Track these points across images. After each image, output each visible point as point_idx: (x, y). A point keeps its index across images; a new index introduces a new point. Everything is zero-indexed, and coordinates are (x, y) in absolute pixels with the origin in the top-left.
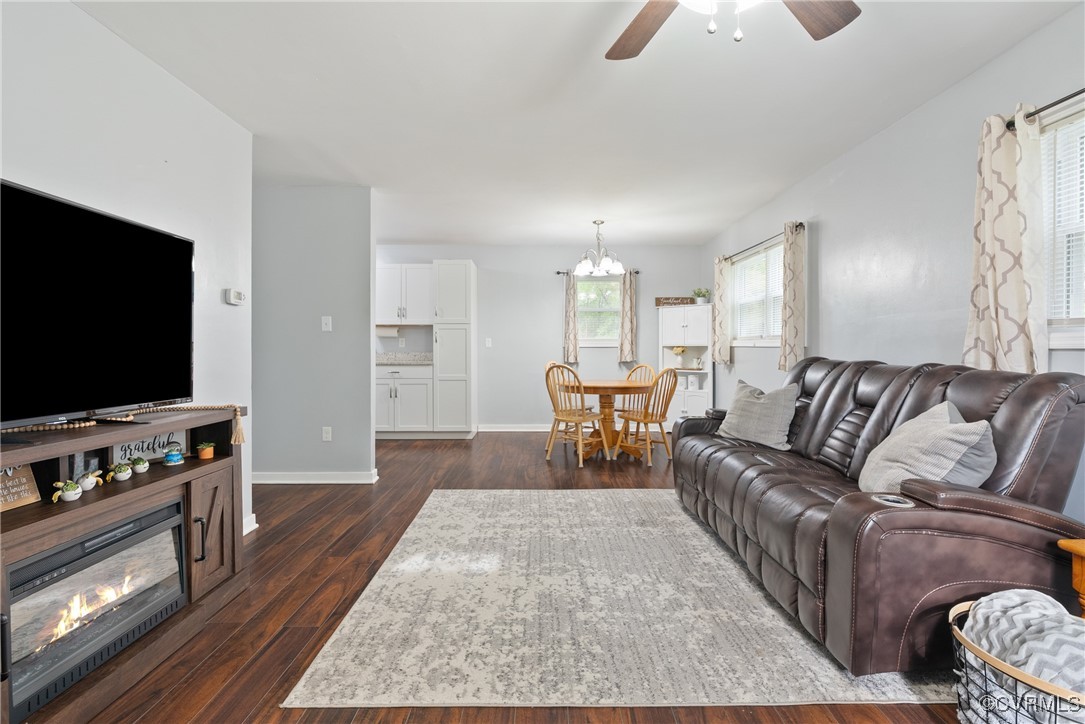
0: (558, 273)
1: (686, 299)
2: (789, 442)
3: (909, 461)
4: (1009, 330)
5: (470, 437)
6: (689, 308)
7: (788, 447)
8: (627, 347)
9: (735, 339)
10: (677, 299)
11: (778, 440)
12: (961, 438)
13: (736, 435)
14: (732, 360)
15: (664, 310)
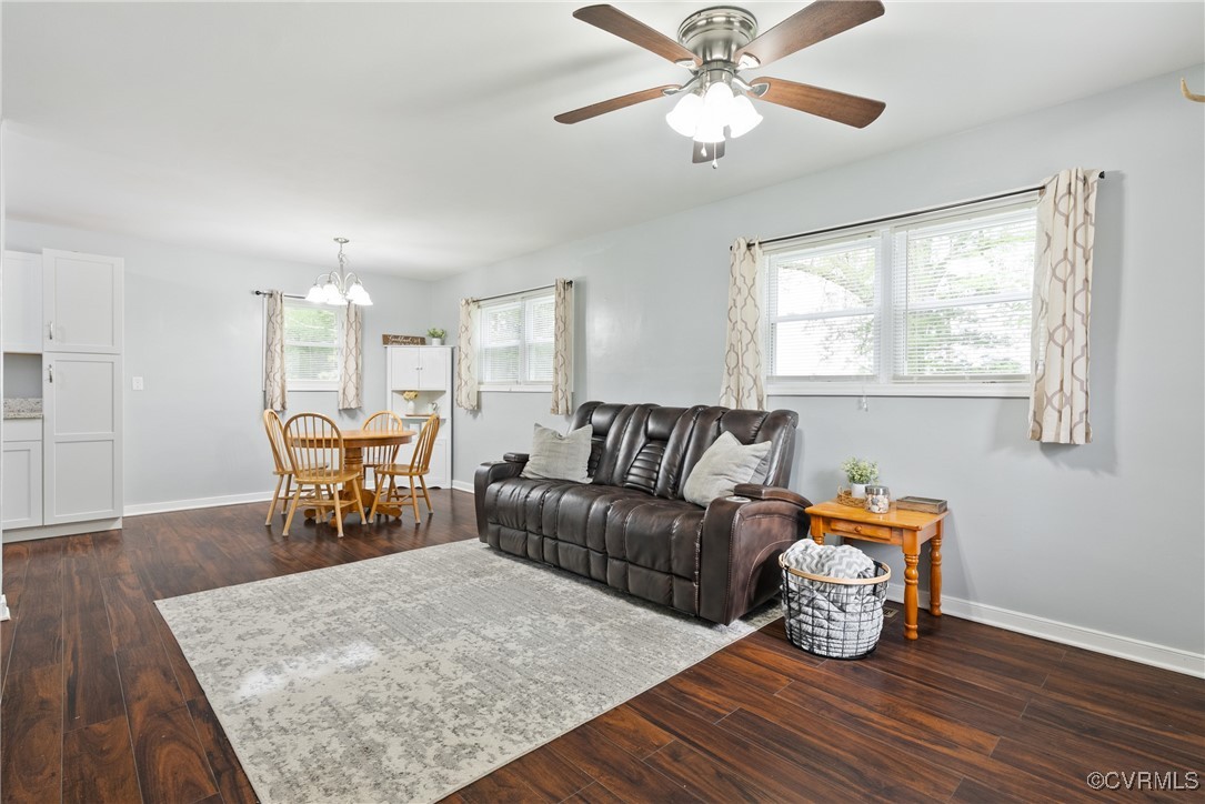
0: (258, 293)
1: (417, 338)
2: (589, 476)
3: (730, 473)
4: (747, 382)
5: (118, 525)
6: (422, 348)
7: (591, 480)
8: (351, 392)
9: (480, 383)
10: (406, 338)
11: (581, 475)
12: (758, 454)
13: (546, 475)
14: (479, 406)
15: (393, 349)
